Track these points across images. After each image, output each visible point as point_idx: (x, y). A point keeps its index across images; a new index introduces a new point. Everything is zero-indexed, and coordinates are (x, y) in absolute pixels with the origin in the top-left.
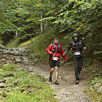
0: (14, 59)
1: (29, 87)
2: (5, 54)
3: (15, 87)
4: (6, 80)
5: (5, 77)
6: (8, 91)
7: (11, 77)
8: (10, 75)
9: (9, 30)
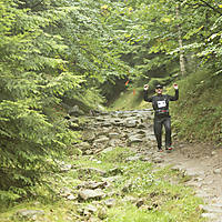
0: (126, 137)
1: (153, 195)
2: (107, 126)
3: (123, 196)
4: (106, 184)
5: (104, 175)
6: (109, 207)
7: (118, 176)
8: (116, 172)
9: (116, 74)
